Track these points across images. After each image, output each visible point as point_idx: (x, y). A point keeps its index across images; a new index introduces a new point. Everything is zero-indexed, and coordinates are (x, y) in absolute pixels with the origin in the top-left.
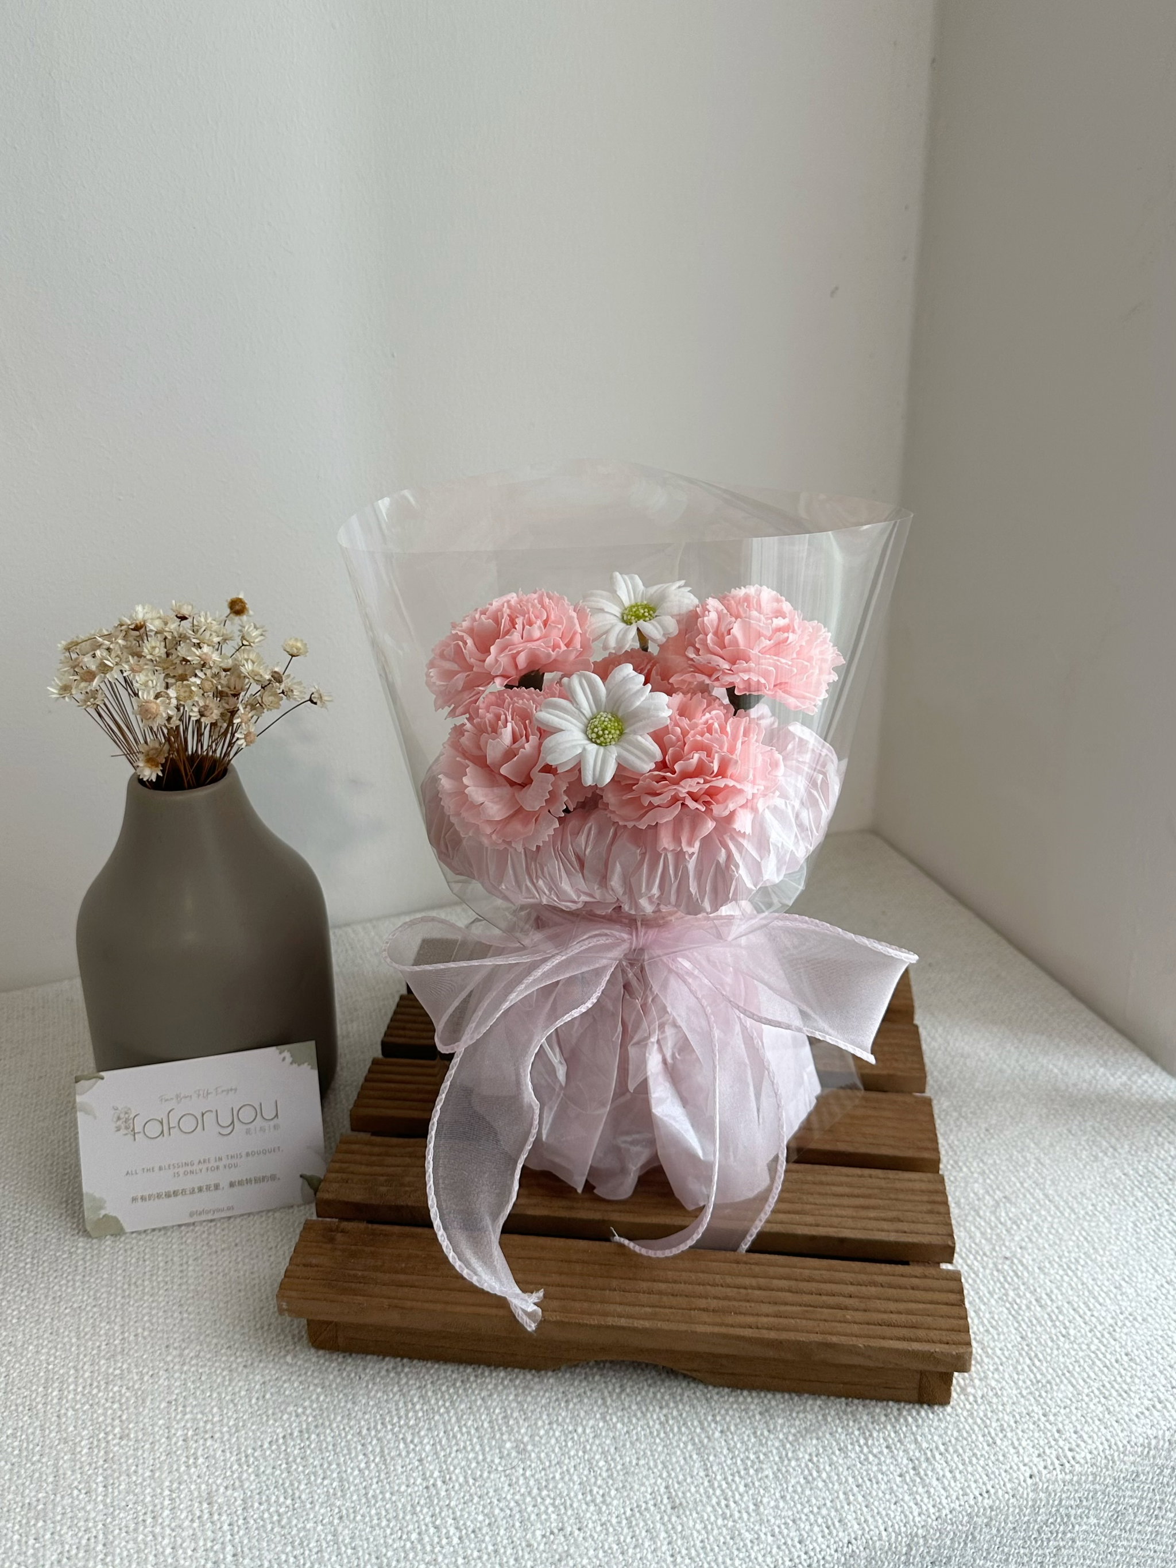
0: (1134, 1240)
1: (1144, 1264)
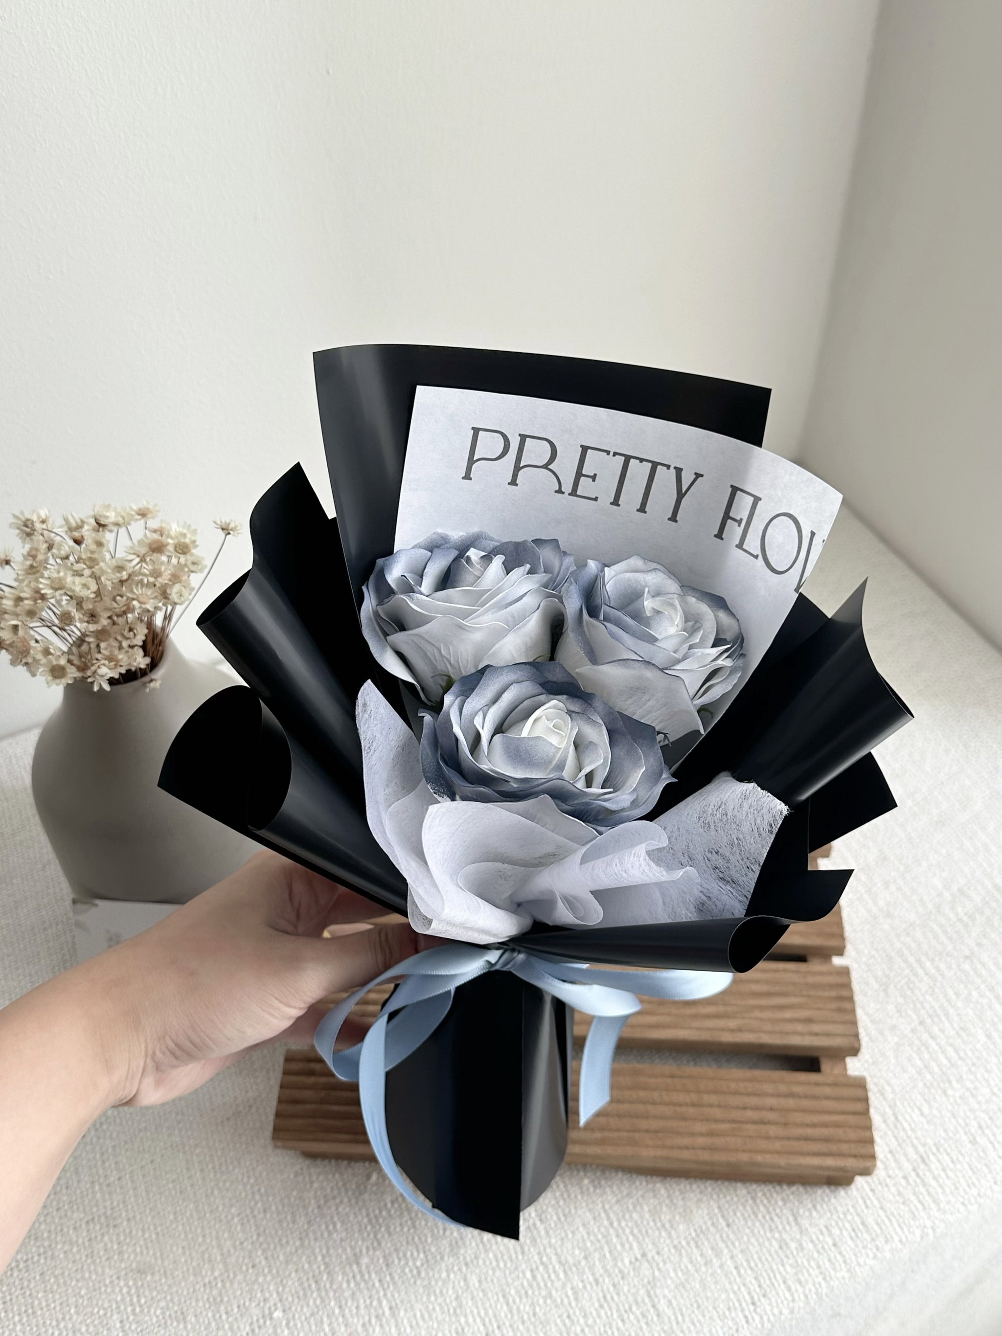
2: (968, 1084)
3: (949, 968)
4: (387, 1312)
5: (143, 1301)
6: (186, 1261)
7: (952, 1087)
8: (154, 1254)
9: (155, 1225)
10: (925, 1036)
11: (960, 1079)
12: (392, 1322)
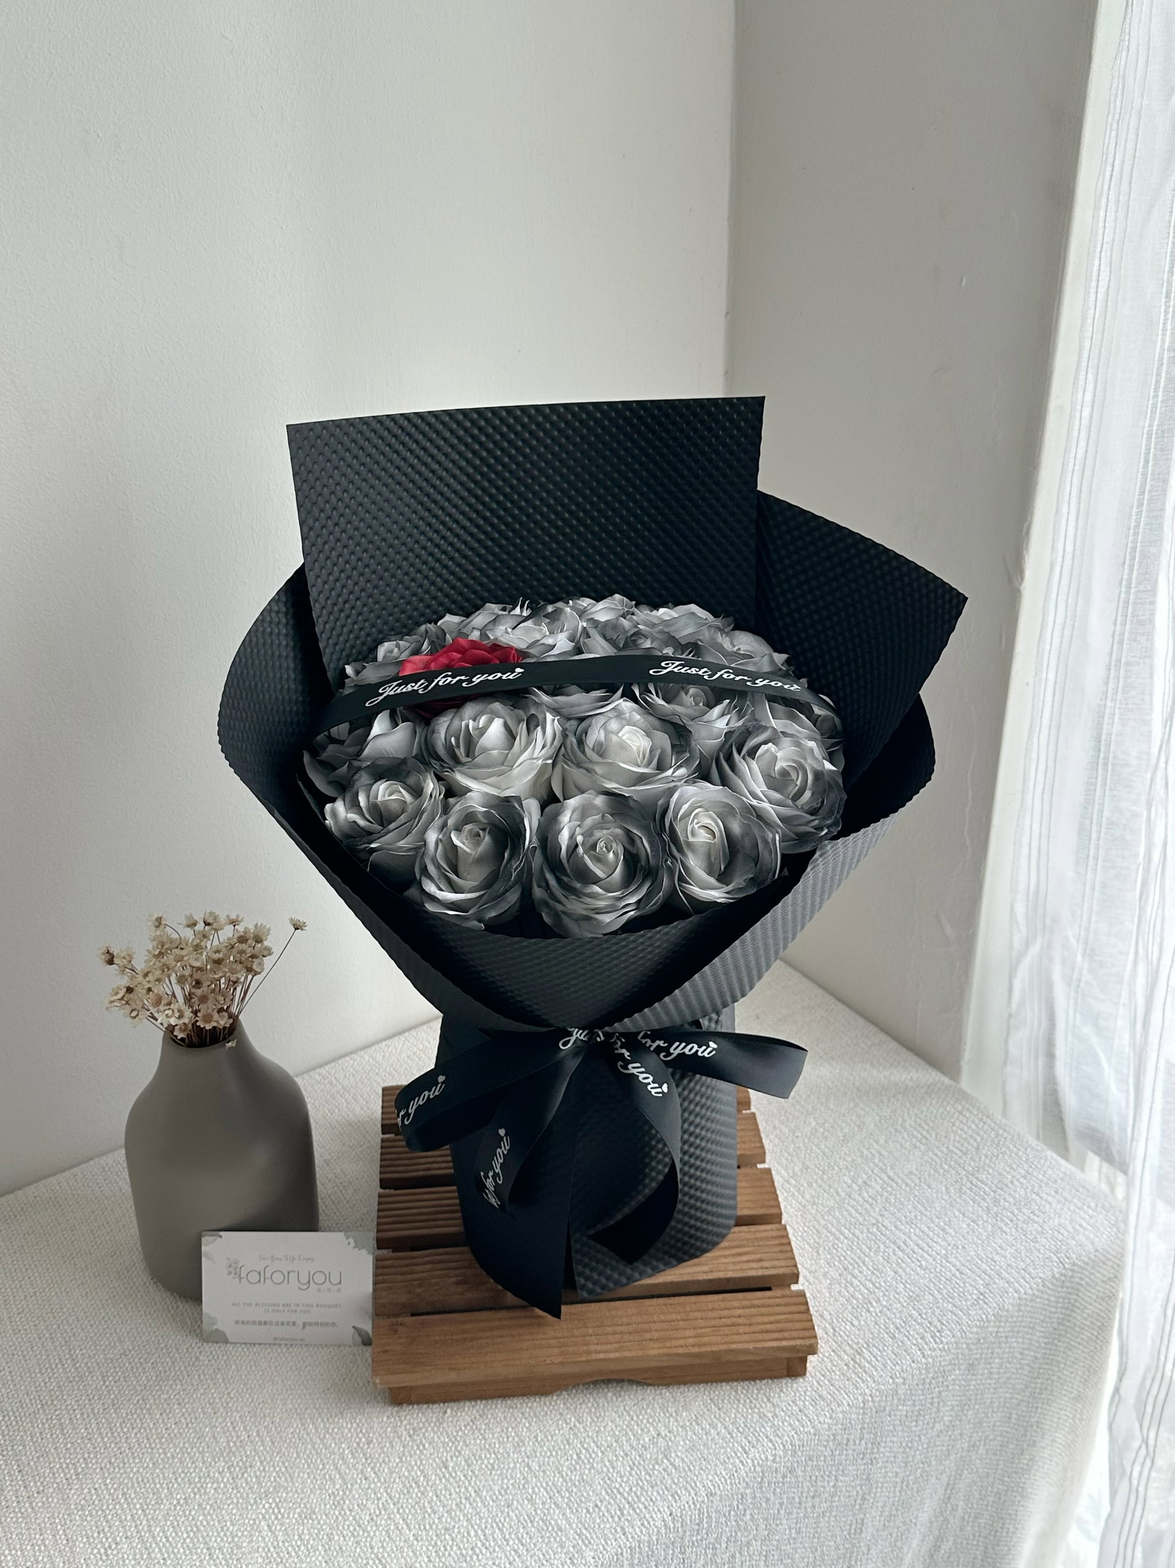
0: (947, 1198)
1: (957, 1213)
2: (885, 1303)
3: (862, 1233)
4: (473, 1495)
5: (282, 1510)
6: (312, 1482)
7: (872, 1306)
8: (286, 1480)
9: (283, 1463)
10: (849, 1277)
11: (878, 1301)
12: (478, 1499)
